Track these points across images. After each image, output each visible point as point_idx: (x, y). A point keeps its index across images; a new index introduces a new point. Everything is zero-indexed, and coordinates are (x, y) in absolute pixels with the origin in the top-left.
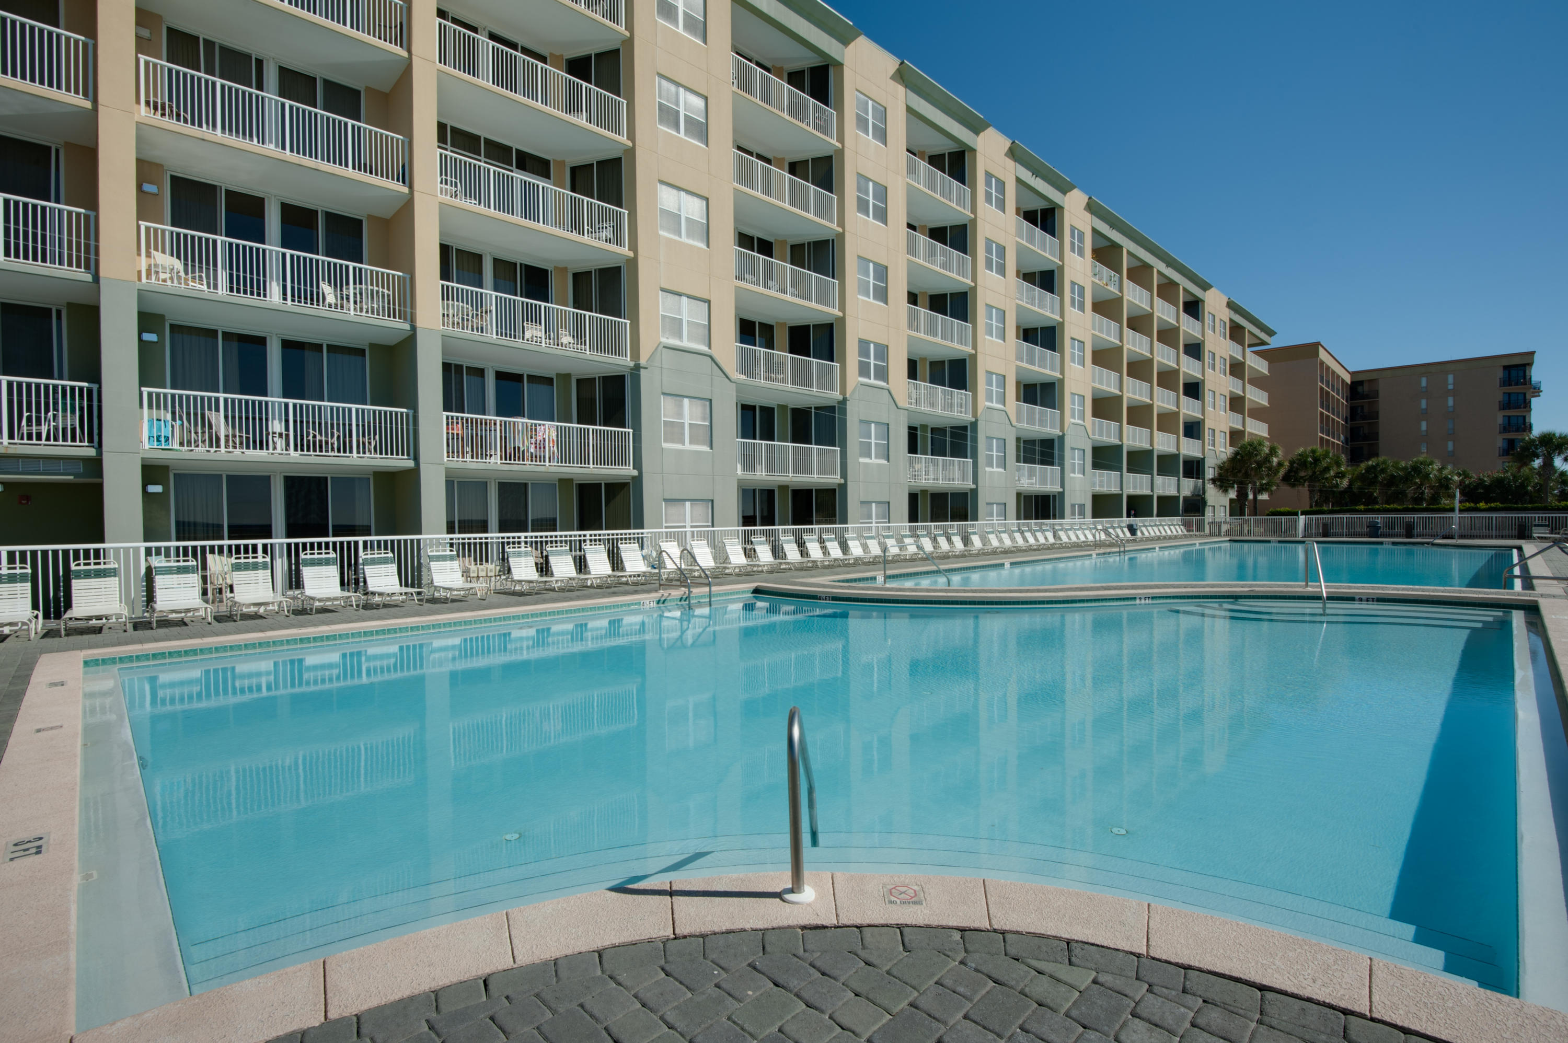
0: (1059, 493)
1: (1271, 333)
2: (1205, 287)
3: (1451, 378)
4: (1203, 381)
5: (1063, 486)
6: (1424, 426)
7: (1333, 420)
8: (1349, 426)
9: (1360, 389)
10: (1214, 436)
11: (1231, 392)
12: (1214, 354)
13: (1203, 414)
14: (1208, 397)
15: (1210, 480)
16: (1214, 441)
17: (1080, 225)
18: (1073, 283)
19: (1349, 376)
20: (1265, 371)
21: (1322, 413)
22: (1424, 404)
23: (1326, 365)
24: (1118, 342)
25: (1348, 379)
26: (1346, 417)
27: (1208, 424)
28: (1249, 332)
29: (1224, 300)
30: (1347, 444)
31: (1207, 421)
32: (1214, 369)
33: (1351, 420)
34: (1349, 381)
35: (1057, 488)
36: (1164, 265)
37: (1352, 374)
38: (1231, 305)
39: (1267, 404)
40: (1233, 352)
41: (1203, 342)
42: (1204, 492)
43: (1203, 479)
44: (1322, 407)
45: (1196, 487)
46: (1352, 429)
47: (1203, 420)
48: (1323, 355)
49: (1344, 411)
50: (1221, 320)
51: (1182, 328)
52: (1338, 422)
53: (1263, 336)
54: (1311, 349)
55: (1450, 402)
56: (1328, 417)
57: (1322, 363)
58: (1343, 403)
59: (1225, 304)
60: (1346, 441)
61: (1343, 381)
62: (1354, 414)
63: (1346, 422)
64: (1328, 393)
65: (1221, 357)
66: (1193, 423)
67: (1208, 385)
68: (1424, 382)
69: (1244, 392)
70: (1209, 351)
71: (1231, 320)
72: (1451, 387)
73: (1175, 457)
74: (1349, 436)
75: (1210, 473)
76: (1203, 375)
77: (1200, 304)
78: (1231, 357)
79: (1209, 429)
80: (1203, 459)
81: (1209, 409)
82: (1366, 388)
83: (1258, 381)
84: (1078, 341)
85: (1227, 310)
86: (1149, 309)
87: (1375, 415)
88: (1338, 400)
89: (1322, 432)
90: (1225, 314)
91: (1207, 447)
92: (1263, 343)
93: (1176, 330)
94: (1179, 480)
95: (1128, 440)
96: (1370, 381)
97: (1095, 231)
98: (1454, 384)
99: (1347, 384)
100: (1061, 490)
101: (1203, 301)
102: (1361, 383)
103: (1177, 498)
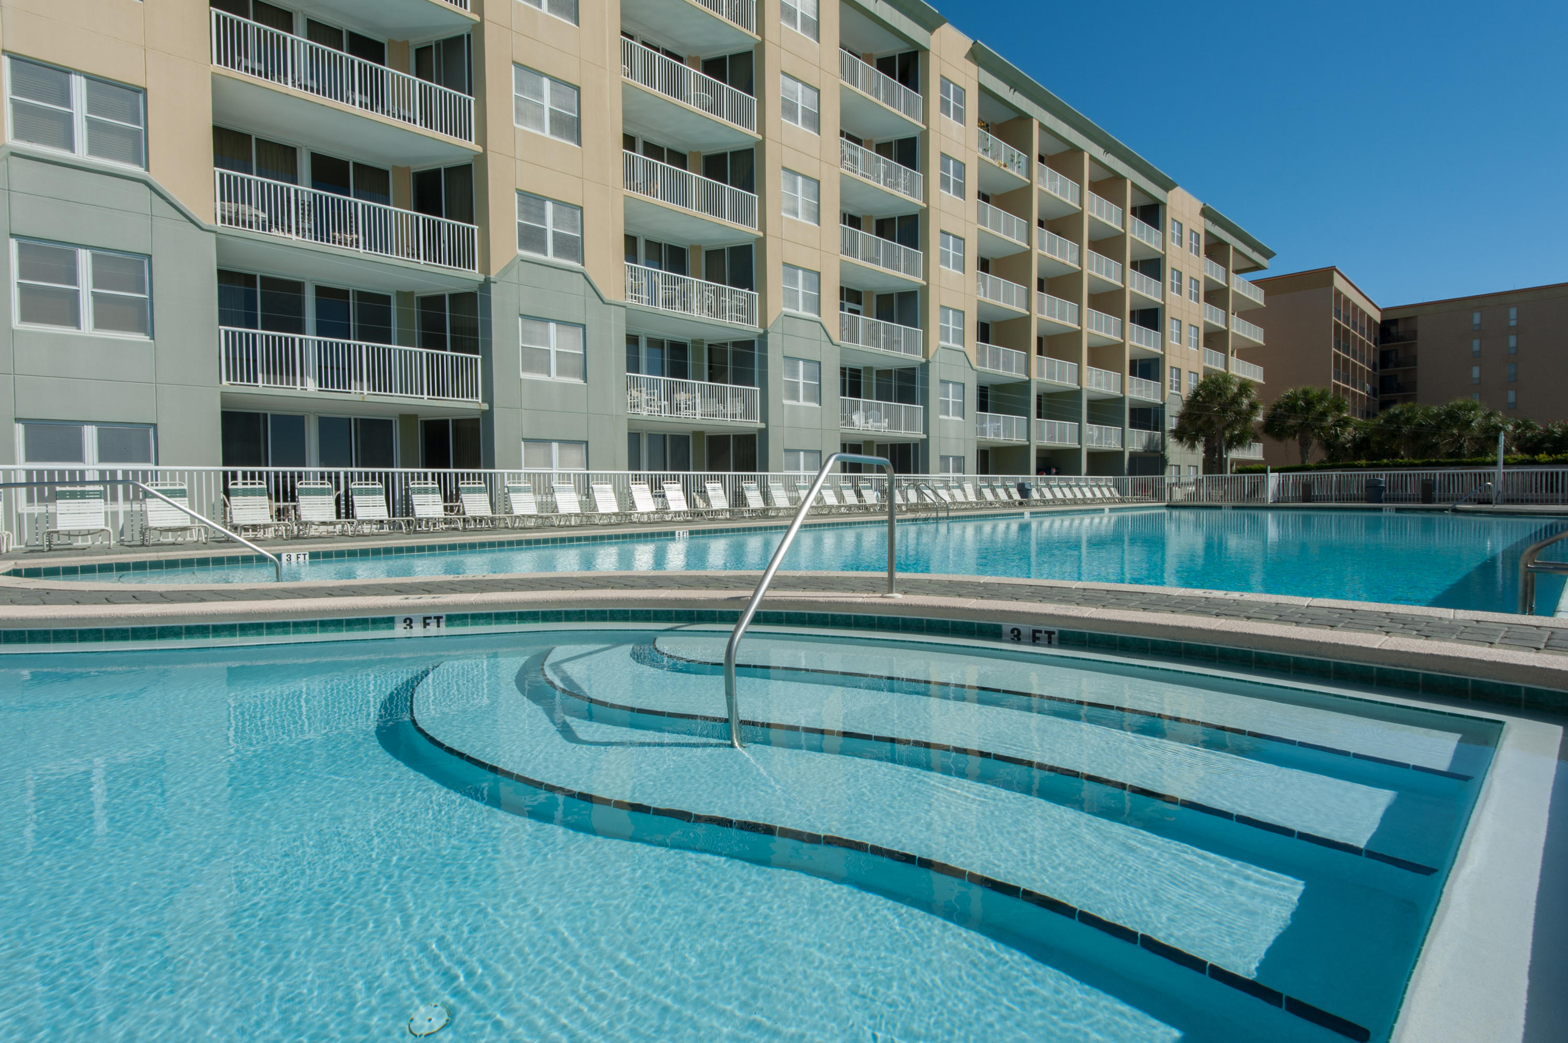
0: (922, 440)
1: (1268, 254)
2: (1167, 185)
3: (1513, 313)
4: (1164, 306)
5: (926, 430)
6: (1476, 372)
7: (1354, 365)
8: (1377, 374)
9: (1393, 330)
10: (1179, 376)
11: (1206, 323)
12: (1180, 274)
13: (1163, 349)
14: (1170, 327)
15: (1172, 431)
16: (1179, 383)
17: (957, 77)
18: (945, 157)
19: (1379, 313)
20: (1261, 302)
21: (1337, 356)
22: (1476, 345)
23: (1345, 297)
24: (1025, 245)
25: (1377, 317)
26: (1374, 364)
27: (1170, 361)
28: (1234, 249)
29: (1198, 205)
30: (1375, 395)
31: (1167, 357)
32: (1180, 291)
33: (1381, 367)
34: (1378, 320)
35: (919, 435)
36: (1102, 150)
37: (1383, 311)
38: (1206, 213)
39: (1262, 342)
40: (1211, 274)
41: (1164, 256)
42: (1164, 448)
43: (1163, 430)
44: (1338, 346)
45: (1151, 440)
46: (1382, 380)
47: (1163, 356)
48: (1339, 283)
49: (1373, 357)
50: (1192, 231)
51: (1129, 235)
52: (1362, 369)
53: (1256, 256)
54: (1325, 275)
55: (1512, 341)
56: (1346, 361)
57: (1338, 293)
58: (1369, 346)
59: (1199, 211)
60: (1374, 392)
61: (1370, 318)
62: (1384, 359)
63: (1374, 369)
64: (1346, 332)
65: (1191, 278)
66: (1150, 359)
67: (1169, 313)
68: (1477, 318)
69: (1227, 324)
70: (1173, 269)
71: (1207, 232)
72: (1513, 323)
73: (1119, 401)
74: (1378, 387)
75: (1171, 423)
76: (1164, 299)
77: (1161, 208)
78: (1207, 279)
79: (1172, 368)
80: (1163, 406)
81: (1172, 342)
82: (1401, 328)
83: (1249, 314)
84: (954, 236)
85: (1202, 219)
86: (1077, 206)
87: (1413, 361)
88: (1362, 342)
89: (1337, 377)
90: (1200, 225)
91: (1168, 391)
92: (1258, 267)
93: (1120, 238)
94: (1123, 431)
95: (1040, 373)
96: (1406, 319)
97: (983, 90)
98: (1517, 319)
99: (1375, 323)
100: (925, 436)
101: (1164, 204)
102: (1395, 322)
103: (1122, 454)
